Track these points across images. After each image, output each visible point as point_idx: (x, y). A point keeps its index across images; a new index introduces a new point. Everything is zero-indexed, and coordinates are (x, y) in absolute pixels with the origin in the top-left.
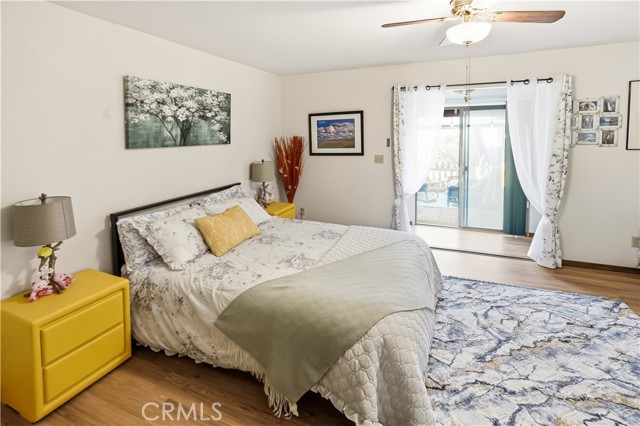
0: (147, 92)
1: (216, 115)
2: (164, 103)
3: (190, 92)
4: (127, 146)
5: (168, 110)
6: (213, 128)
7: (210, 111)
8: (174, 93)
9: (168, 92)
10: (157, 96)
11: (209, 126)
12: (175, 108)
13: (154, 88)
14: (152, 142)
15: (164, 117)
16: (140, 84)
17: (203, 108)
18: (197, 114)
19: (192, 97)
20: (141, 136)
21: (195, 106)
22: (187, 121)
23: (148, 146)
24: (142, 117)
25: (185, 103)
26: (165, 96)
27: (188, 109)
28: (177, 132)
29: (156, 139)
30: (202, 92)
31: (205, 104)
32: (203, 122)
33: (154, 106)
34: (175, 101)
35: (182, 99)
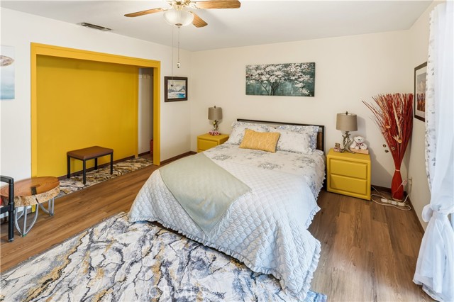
0: (254, 71)
1: (299, 78)
2: (262, 74)
3: (278, 67)
4: (247, 93)
5: (264, 78)
6: (297, 85)
7: (294, 76)
8: (267, 69)
9: (265, 69)
10: (259, 72)
11: (293, 84)
12: (268, 76)
13: (257, 68)
14: (256, 92)
15: (262, 81)
16: (251, 68)
17: (287, 74)
18: (283, 78)
19: (280, 69)
20: (251, 90)
21: (282, 74)
22: (276, 82)
23: (254, 94)
24: (251, 82)
25: (275, 73)
26: (262, 71)
27: (277, 76)
28: (269, 88)
29: (258, 91)
30: (287, 66)
31: (289, 72)
32: (287, 83)
33: (257, 76)
34: (268, 73)
35: (273, 71)
